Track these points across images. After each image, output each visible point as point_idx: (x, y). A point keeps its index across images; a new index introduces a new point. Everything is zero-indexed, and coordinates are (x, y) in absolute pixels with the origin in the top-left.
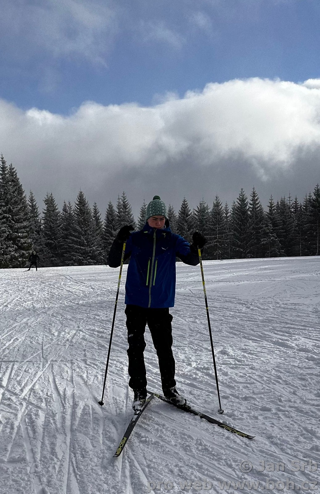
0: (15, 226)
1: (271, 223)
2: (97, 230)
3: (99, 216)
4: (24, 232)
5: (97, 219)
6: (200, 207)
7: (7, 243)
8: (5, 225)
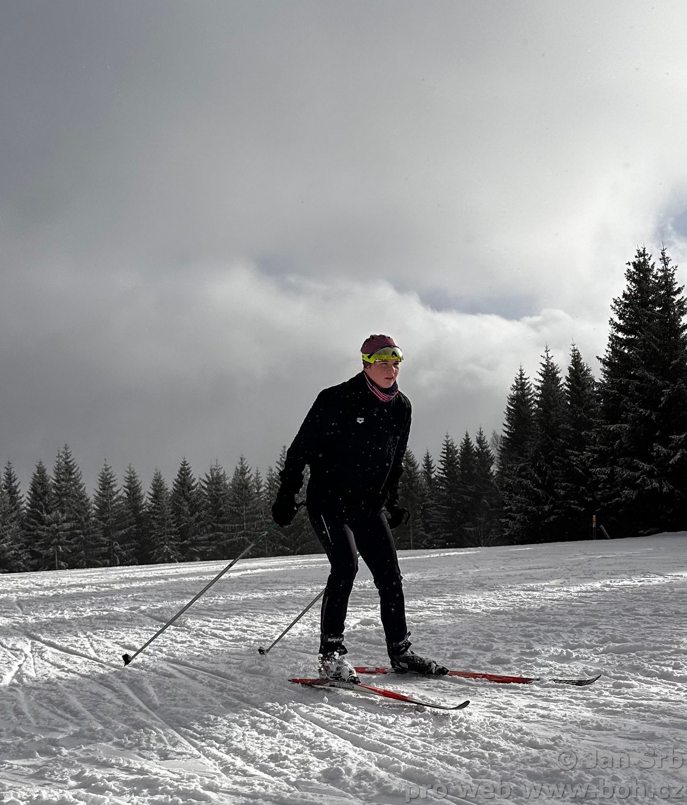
2: (12, 512)
3: (16, 487)
5: (12, 492)
6: (212, 475)
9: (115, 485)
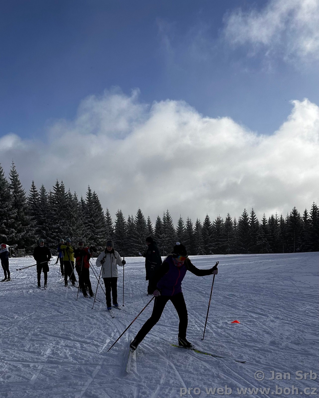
0: (96, 231)
1: (264, 231)
2: (150, 234)
3: (151, 225)
4: (101, 235)
5: (150, 227)
6: (218, 220)
7: (90, 241)
8: (89, 230)
9: (183, 224)
